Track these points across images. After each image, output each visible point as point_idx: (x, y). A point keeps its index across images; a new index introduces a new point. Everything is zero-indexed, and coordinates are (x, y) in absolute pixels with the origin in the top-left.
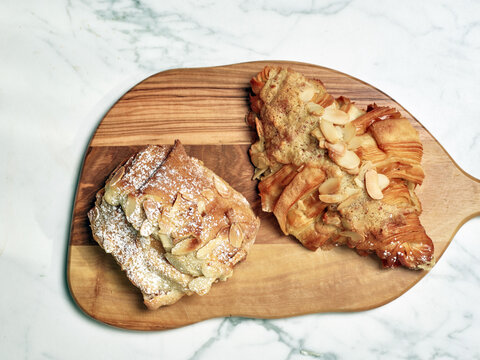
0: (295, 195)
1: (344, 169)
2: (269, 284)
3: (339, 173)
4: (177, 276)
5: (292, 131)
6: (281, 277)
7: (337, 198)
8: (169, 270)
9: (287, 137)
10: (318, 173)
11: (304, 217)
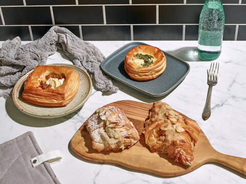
0: (154, 126)
1: (171, 121)
2: (134, 157)
3: (169, 121)
4: (106, 136)
5: (159, 112)
6: (139, 156)
7: (166, 129)
8: (104, 134)
9: (158, 114)
10: (163, 121)
11: (154, 137)
